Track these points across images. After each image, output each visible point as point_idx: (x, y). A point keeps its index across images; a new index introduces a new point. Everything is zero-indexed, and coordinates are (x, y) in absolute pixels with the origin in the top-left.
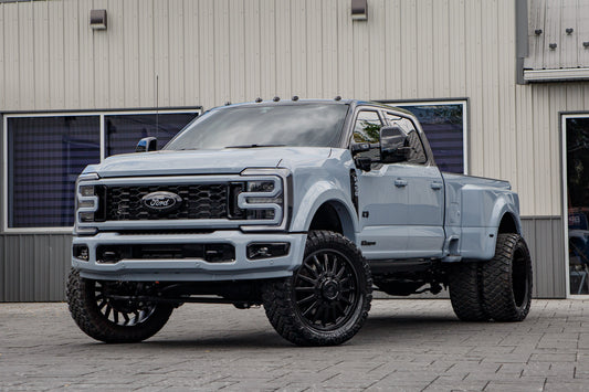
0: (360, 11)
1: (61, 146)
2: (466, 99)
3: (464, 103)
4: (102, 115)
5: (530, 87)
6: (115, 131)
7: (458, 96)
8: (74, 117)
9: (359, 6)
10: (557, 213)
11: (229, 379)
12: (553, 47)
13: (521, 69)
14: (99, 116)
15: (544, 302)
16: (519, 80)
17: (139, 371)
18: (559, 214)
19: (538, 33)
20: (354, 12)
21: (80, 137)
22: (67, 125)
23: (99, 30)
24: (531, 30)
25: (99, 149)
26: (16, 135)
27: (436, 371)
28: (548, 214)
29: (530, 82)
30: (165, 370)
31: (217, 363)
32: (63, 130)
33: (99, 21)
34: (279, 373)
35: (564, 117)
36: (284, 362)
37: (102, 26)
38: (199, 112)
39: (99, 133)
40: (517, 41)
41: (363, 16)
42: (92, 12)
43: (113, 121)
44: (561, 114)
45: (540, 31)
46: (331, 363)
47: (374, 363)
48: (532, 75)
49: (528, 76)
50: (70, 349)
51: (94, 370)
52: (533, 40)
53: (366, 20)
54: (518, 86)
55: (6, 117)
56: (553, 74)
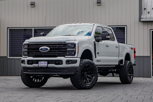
1: (23, 36)
2: (126, 26)
4: (33, 28)
5: (143, 23)
7: (124, 25)
9: (99, 2)
10: (149, 55)
11: (60, 98)
12: (149, 12)
13: (140, 18)
15: (145, 78)
17: (37, 95)
18: (150, 55)
19: (145, 9)
20: (97, 3)
21: (28, 34)
23: (33, 7)
24: (143, 8)
26: (12, 33)
27: (115, 97)
28: (147, 55)
30: (44, 95)
31: (58, 94)
32: (24, 32)
33: (33, 5)
34: (73, 97)
35: (151, 31)
36: (75, 94)
40: (139, 11)
42: (31, 2)
43: (37, 30)
44: (150, 30)
45: (145, 8)
46: (87, 94)
47: (99, 95)
49: (142, 20)
50: (21, 89)
51: (26, 95)
52: (143, 11)
53: (100, 5)
54: (140, 22)
55: (9, 29)
56: (148, 19)
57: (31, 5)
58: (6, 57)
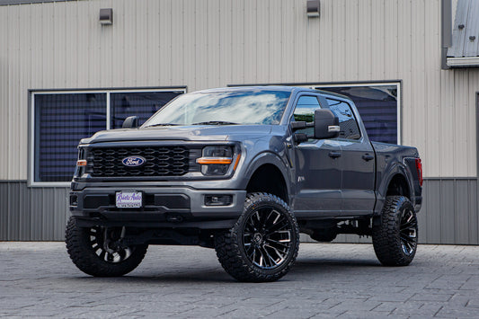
0: (313, 10)
1: (83, 117)
2: (400, 82)
3: (398, 84)
4: (108, 93)
5: (452, 72)
6: (129, 106)
7: (392, 79)
8: (93, 95)
9: (312, 6)
10: (473, 174)
12: (472, 39)
13: (445, 57)
14: (105, 94)
15: (461, 248)
16: (444, 66)
18: (475, 175)
19: (461, 27)
20: (309, 10)
22: (88, 101)
23: (106, 25)
24: (456, 25)
25: (105, 120)
26: (42, 108)
29: (452, 68)
32: (84, 104)
33: (107, 18)
37: (109, 22)
38: (185, 90)
39: (106, 107)
40: (443, 34)
41: (316, 14)
42: (101, 10)
43: (127, 98)
44: (478, 94)
45: (463, 26)
48: (453, 62)
49: (450, 62)
52: (456, 33)
53: (319, 17)
54: (443, 71)
55: (33, 94)
56: (471, 61)
57: (102, 18)
58: (25, 182)
